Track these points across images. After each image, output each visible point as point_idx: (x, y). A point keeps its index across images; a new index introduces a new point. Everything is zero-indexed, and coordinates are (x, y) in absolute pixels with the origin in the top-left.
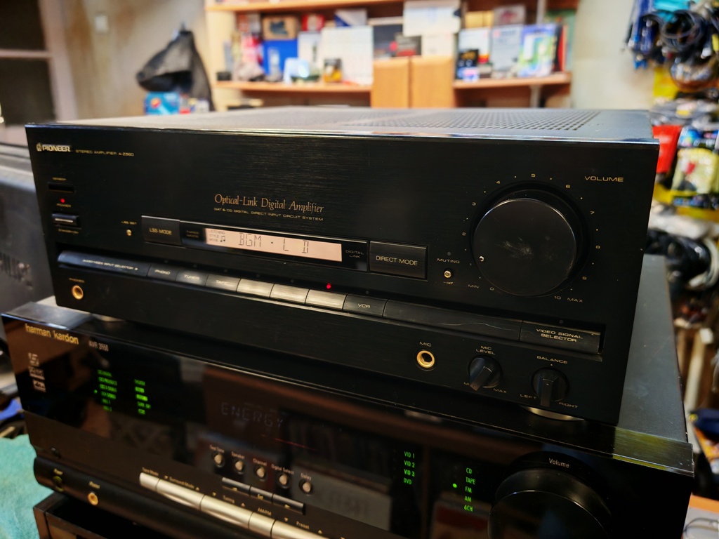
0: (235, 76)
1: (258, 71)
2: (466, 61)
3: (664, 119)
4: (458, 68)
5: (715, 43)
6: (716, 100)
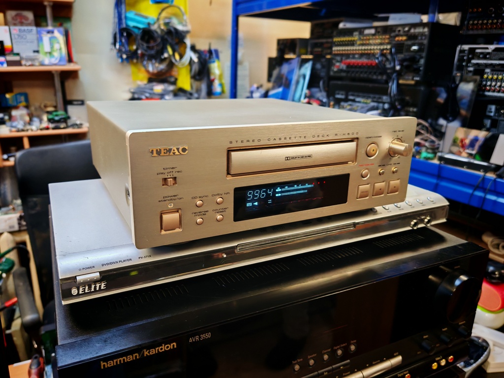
5: (170, 50)
6: (174, 83)
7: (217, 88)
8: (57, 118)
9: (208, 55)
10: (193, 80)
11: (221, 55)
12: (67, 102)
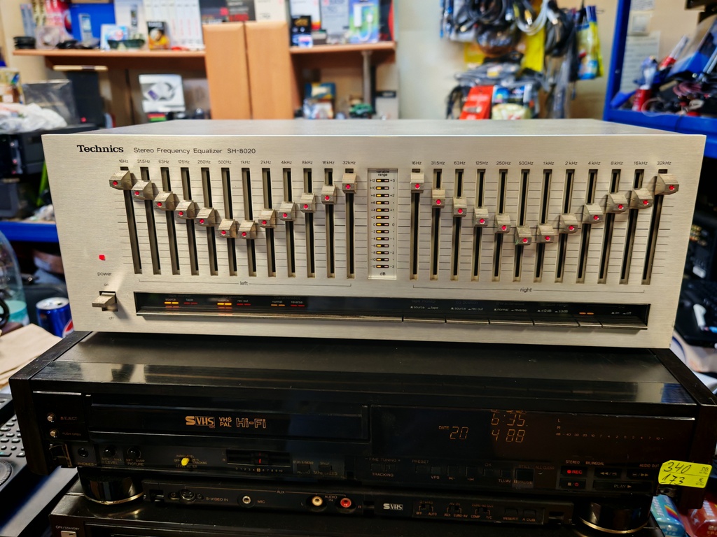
0: (39, 43)
1: (66, 37)
2: (299, 28)
3: (478, 81)
4: (292, 34)
5: (516, 10)
6: (518, 62)
7: (588, 67)
8: (359, 112)
9: (577, 15)
10: (548, 57)
11: (599, 16)
12: (376, 94)
